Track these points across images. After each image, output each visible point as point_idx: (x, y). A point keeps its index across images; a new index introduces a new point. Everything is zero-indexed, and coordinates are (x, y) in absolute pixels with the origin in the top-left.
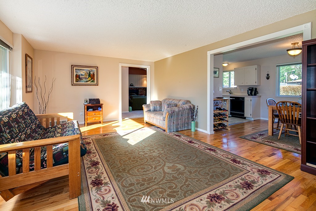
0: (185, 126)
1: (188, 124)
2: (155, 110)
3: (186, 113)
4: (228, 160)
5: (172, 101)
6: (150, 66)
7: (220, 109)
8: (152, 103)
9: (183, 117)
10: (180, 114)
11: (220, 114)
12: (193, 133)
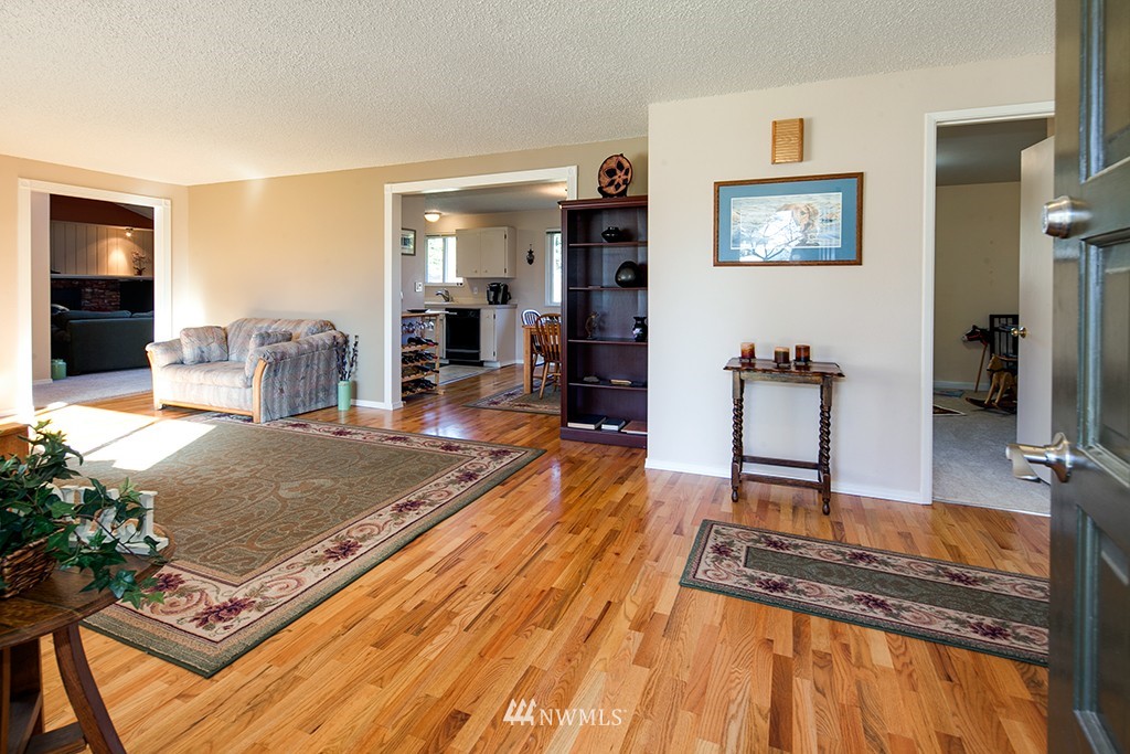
0: (317, 397)
1: (327, 391)
2: (202, 361)
3: (322, 357)
4: (434, 449)
5: (269, 327)
6: (169, 202)
7: (418, 341)
8: (187, 335)
9: (311, 372)
10: (303, 362)
11: (419, 356)
12: (343, 415)
